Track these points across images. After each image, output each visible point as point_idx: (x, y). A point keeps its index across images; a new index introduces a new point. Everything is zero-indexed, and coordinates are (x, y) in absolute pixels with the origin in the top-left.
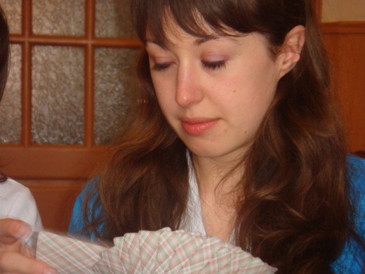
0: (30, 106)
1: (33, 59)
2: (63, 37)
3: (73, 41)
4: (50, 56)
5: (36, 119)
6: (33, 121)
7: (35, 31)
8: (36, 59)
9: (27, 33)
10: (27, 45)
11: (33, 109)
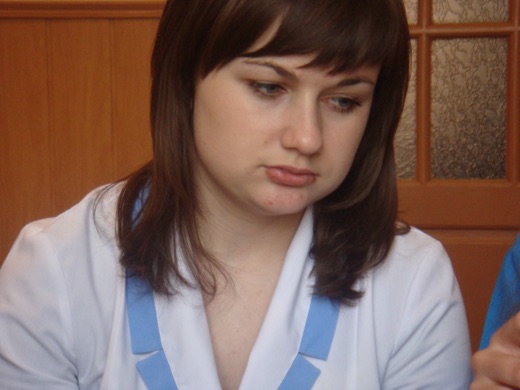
0: (429, 125)
1: (433, 58)
2: (476, 24)
3: (492, 29)
4: (458, 54)
5: (436, 143)
6: (433, 146)
7: (436, 18)
8: (437, 58)
9: (424, 22)
10: (424, 39)
11: (433, 130)
